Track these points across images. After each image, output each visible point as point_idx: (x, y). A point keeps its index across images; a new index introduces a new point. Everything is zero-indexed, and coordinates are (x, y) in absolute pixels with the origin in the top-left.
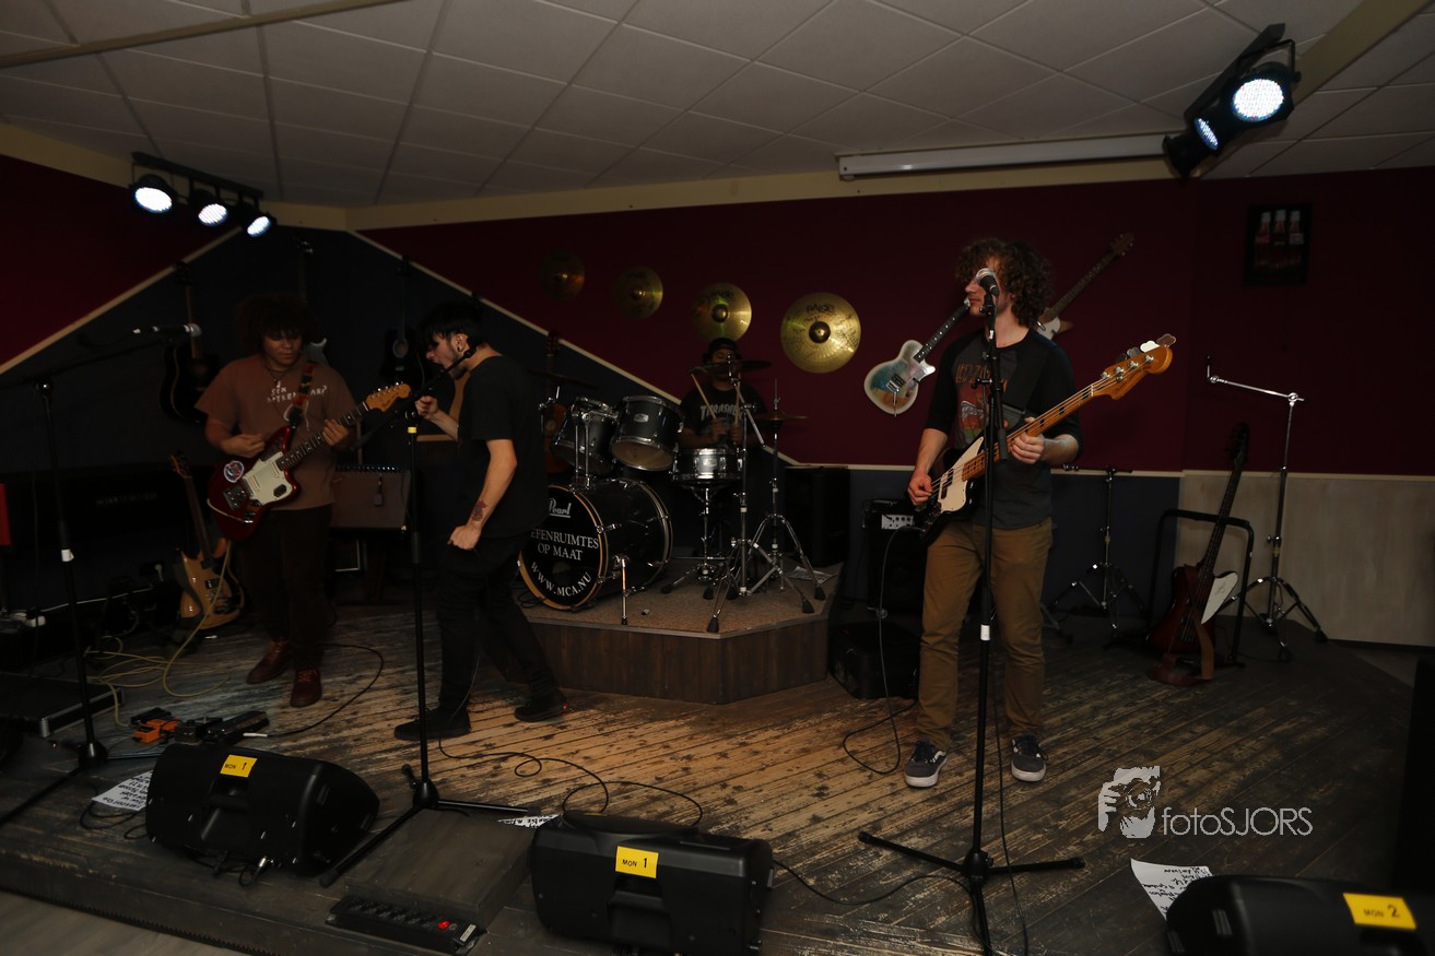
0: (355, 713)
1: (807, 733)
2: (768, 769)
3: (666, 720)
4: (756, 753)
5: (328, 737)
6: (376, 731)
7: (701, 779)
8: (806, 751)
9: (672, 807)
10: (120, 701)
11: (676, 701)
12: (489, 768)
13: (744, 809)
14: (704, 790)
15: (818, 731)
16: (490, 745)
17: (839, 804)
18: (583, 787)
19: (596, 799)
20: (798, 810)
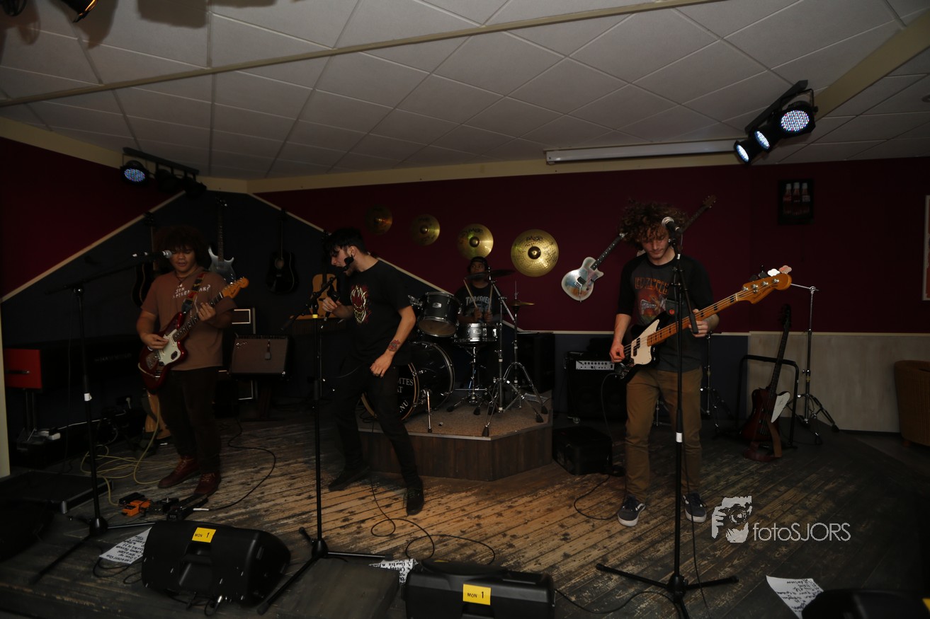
0: (263, 493)
1: (548, 498)
2: (529, 523)
3: (460, 492)
4: (520, 512)
5: (248, 510)
6: (279, 504)
7: (490, 531)
8: (550, 510)
9: (475, 551)
10: (111, 489)
11: (463, 480)
12: (354, 528)
13: (520, 550)
14: (492, 539)
15: (555, 497)
16: (352, 512)
17: (578, 545)
18: (416, 539)
19: (426, 547)
20: (554, 550)
